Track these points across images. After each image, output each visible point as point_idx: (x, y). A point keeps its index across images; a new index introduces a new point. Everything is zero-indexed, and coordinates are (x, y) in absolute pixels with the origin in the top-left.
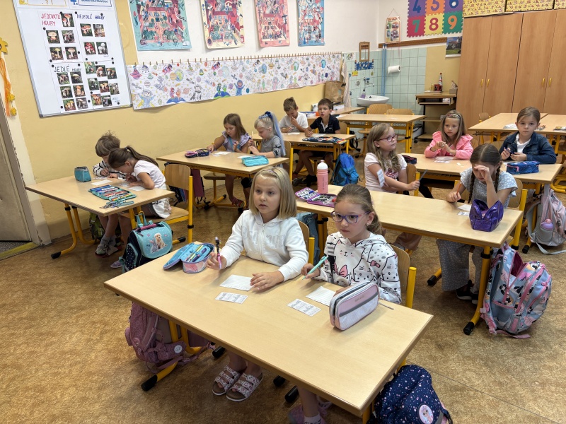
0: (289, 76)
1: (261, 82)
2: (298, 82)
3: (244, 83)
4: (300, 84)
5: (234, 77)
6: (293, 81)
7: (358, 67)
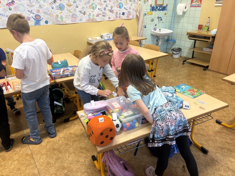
0: (88, 13)
1: (60, 16)
2: (95, 17)
3: (42, 17)
4: (98, 19)
5: (31, 12)
6: (91, 17)
7: (153, 9)
